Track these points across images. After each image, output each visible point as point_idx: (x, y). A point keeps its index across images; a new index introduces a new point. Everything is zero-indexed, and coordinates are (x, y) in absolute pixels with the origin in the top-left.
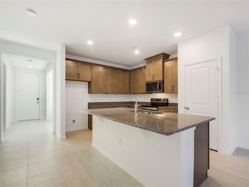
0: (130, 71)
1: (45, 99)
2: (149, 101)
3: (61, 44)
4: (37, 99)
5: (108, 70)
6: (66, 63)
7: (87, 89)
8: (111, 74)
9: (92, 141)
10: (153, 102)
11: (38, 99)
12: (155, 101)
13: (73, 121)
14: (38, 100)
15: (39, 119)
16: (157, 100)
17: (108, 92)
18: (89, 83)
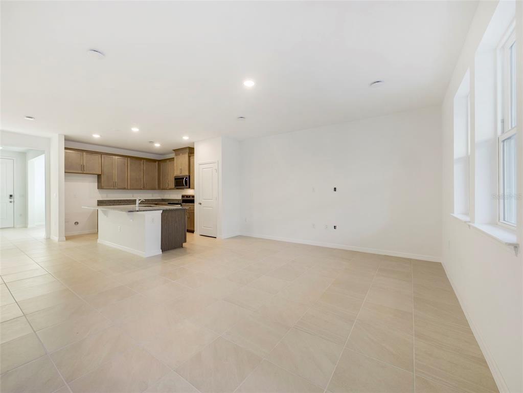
0: (159, 161)
1: (25, 196)
2: (180, 198)
3: (59, 134)
4: (8, 196)
5: (126, 160)
6: (66, 153)
7: (96, 184)
8: (130, 165)
9: (98, 238)
10: (184, 198)
11: (11, 196)
12: (185, 198)
13: (75, 223)
14: (10, 198)
15: (14, 227)
16: (187, 196)
17: (126, 187)
18: (99, 176)
